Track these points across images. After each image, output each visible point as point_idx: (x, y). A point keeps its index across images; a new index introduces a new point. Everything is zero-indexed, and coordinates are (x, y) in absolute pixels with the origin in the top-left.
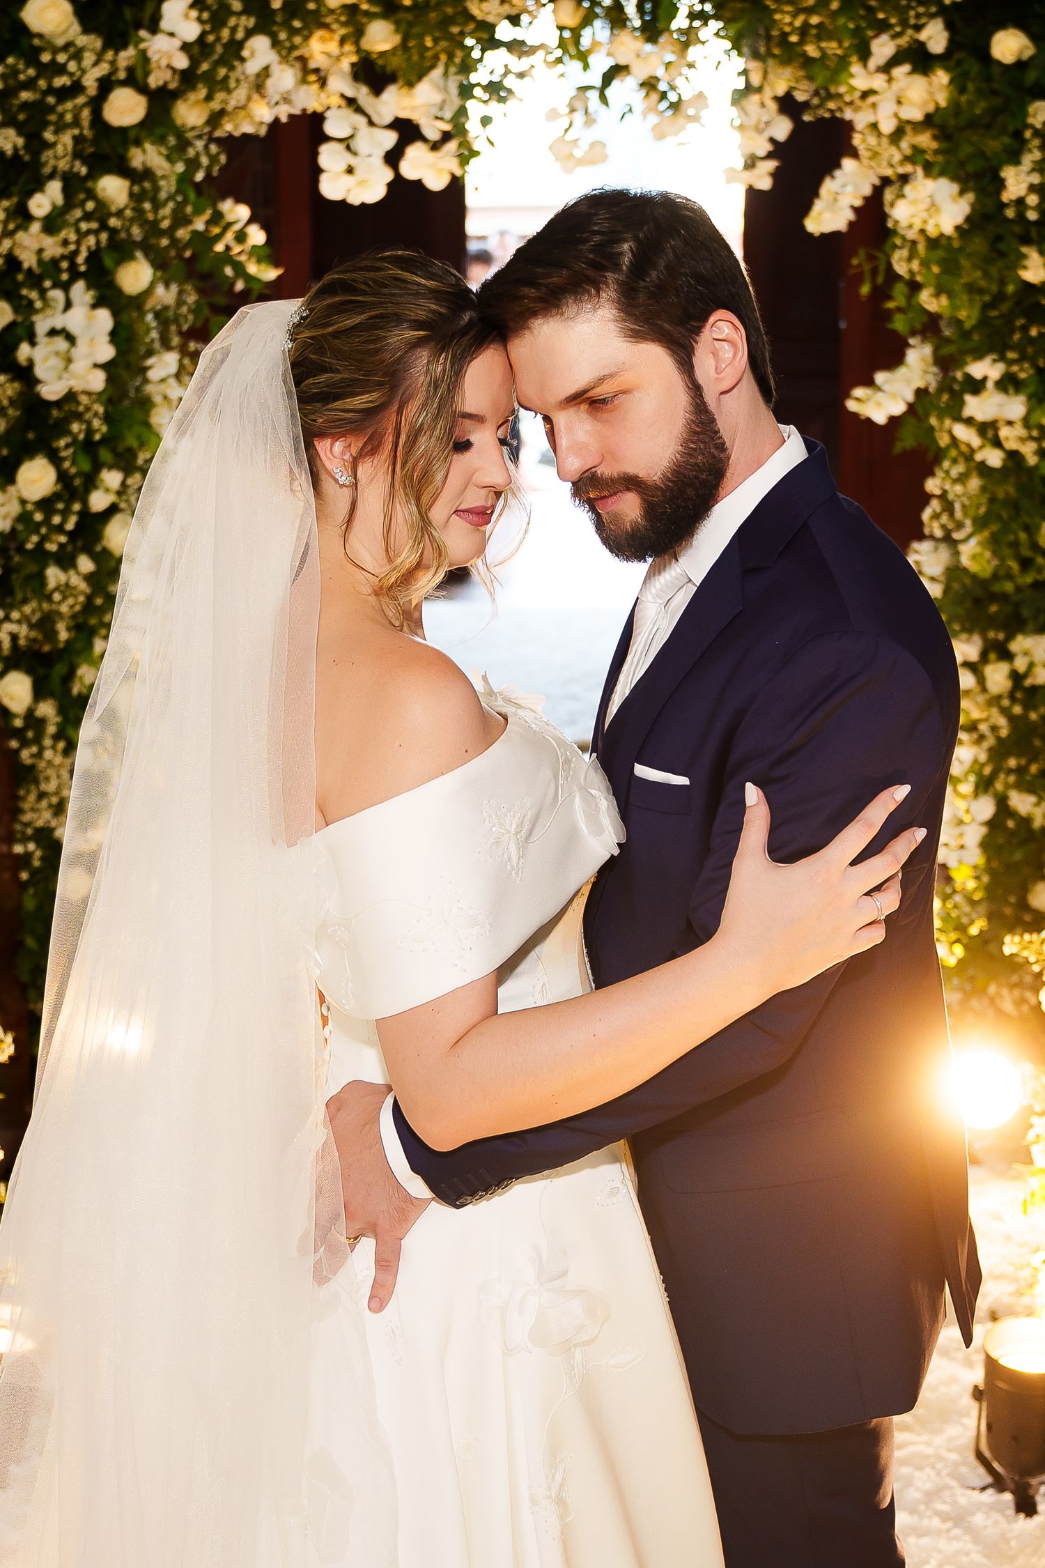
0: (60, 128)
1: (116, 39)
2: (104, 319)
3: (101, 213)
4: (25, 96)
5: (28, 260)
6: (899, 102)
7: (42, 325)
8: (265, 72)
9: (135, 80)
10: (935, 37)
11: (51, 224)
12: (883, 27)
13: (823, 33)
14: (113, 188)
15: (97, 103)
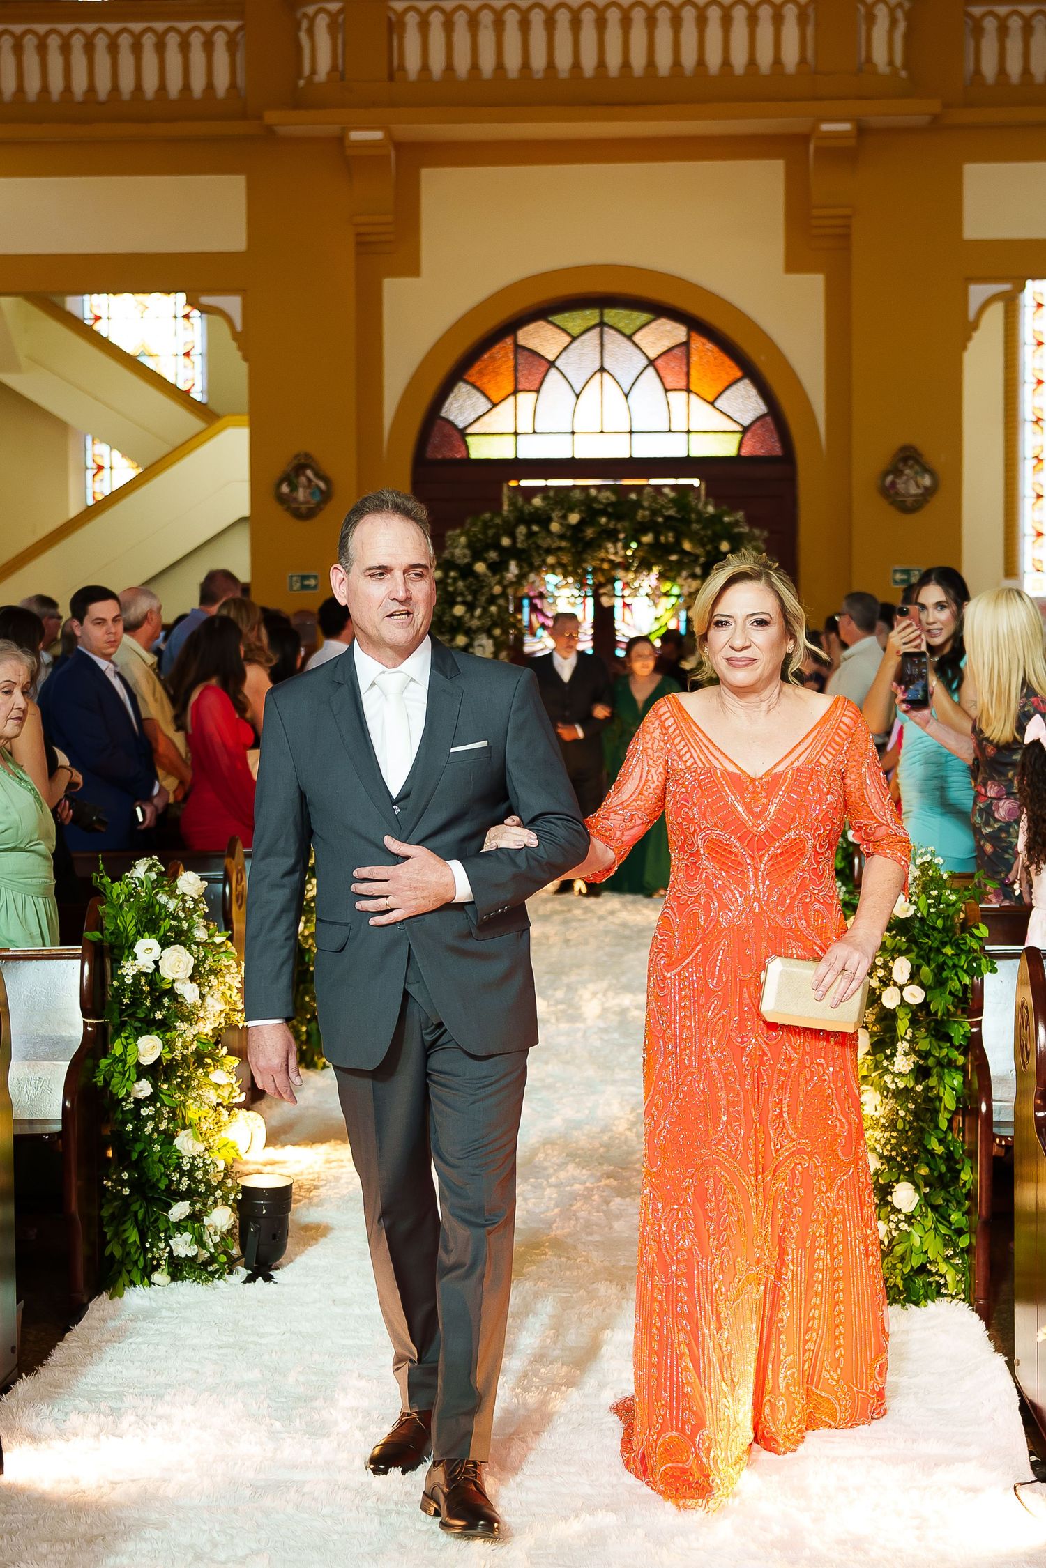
0: (483, 594)
1: (494, 573)
2: (491, 642)
3: (492, 615)
4: (474, 587)
5: (474, 627)
6: (690, 587)
7: (476, 643)
8: (533, 582)
9: (500, 583)
10: (698, 571)
11: (480, 618)
12: (684, 569)
13: (671, 570)
14: (493, 609)
15: (491, 588)
